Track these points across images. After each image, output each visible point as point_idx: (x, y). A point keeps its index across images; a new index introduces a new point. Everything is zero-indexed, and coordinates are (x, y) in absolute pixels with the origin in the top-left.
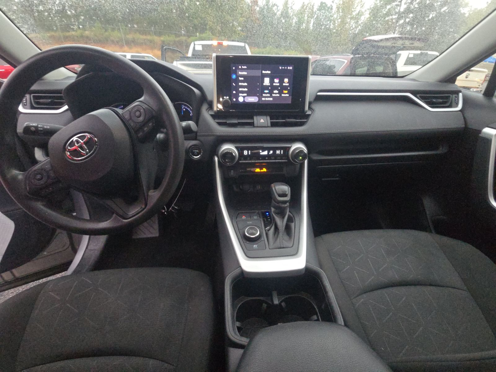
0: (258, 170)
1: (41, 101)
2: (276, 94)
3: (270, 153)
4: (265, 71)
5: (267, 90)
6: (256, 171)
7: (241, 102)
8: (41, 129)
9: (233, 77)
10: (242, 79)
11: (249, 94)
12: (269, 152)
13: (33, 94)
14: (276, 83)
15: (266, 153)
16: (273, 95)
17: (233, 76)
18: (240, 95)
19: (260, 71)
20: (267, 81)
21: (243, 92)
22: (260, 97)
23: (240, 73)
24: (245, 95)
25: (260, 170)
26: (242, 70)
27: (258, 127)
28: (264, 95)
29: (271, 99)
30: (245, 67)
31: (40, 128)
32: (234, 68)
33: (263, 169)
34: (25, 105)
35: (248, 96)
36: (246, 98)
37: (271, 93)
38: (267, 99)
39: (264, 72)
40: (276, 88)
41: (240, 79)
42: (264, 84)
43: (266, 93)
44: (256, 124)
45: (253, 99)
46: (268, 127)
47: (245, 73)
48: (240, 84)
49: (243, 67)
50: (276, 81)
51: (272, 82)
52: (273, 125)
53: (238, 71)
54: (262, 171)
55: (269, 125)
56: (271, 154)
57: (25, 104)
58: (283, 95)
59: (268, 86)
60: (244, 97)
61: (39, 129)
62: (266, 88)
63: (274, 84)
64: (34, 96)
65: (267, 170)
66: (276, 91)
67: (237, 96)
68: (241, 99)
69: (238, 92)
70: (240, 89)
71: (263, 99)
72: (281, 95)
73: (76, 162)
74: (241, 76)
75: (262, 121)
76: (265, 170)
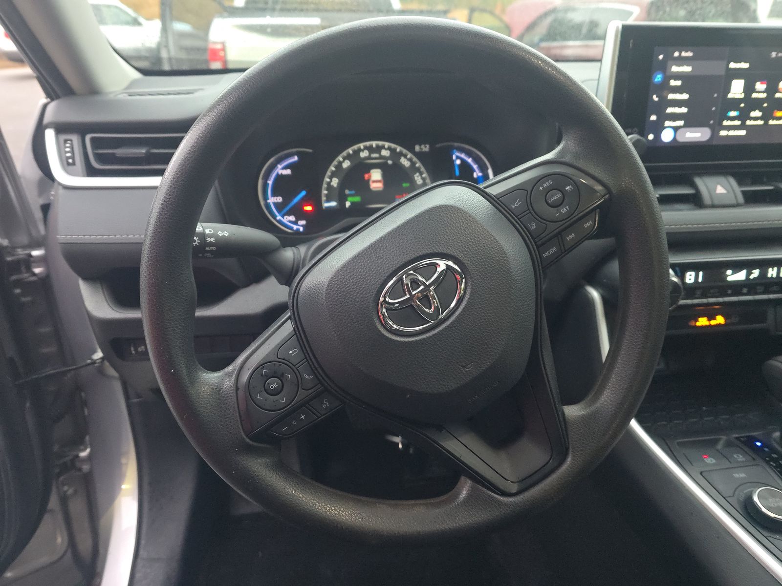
0: (703, 321)
1: (120, 152)
2: (756, 119)
3: (752, 277)
4: (736, 62)
5: (735, 111)
6: (698, 324)
7: (665, 143)
8: (212, 240)
9: (656, 80)
10: (678, 83)
11: (691, 121)
12: (749, 274)
13: (91, 133)
14: (759, 92)
15: (741, 276)
16: (749, 123)
17: (655, 77)
18: (667, 123)
19: (725, 63)
20: (737, 89)
21: (674, 117)
22: (716, 127)
23: (675, 69)
24: (680, 123)
25: (709, 320)
26: (681, 61)
27: (713, 206)
28: (725, 123)
29: (743, 133)
30: (689, 54)
31: (210, 236)
32: (661, 57)
33: (715, 319)
34: (69, 164)
35: (686, 125)
36: (680, 131)
37: (744, 116)
38: (732, 133)
39: (733, 65)
40: (756, 104)
41: (673, 83)
42: (730, 96)
43: (733, 119)
44: (707, 199)
45: (696, 135)
46: (737, 205)
47: (687, 69)
48: (671, 96)
49: (684, 54)
50: (760, 86)
51: (749, 89)
52: (752, 199)
53: (669, 63)
54: (713, 322)
55: (741, 199)
56: (754, 278)
57: (70, 161)
58: (771, 122)
59: (739, 101)
60: (676, 129)
61: (209, 240)
62: (734, 104)
63: (754, 95)
64: (93, 140)
65: (726, 319)
66: (757, 113)
67: (658, 128)
68: (667, 136)
69: (664, 117)
70: (670, 110)
71: (723, 133)
72: (766, 123)
73: (410, 339)
74: (677, 76)
75: (720, 190)
76: (720, 320)
